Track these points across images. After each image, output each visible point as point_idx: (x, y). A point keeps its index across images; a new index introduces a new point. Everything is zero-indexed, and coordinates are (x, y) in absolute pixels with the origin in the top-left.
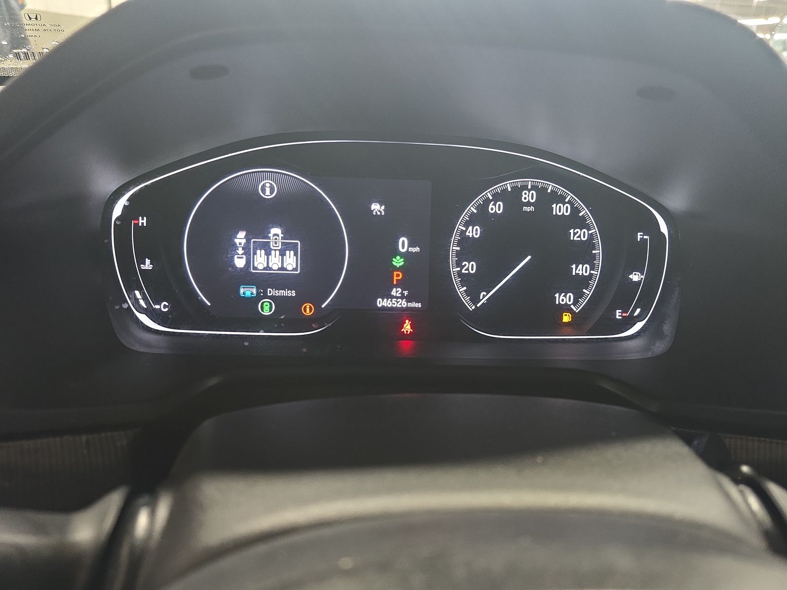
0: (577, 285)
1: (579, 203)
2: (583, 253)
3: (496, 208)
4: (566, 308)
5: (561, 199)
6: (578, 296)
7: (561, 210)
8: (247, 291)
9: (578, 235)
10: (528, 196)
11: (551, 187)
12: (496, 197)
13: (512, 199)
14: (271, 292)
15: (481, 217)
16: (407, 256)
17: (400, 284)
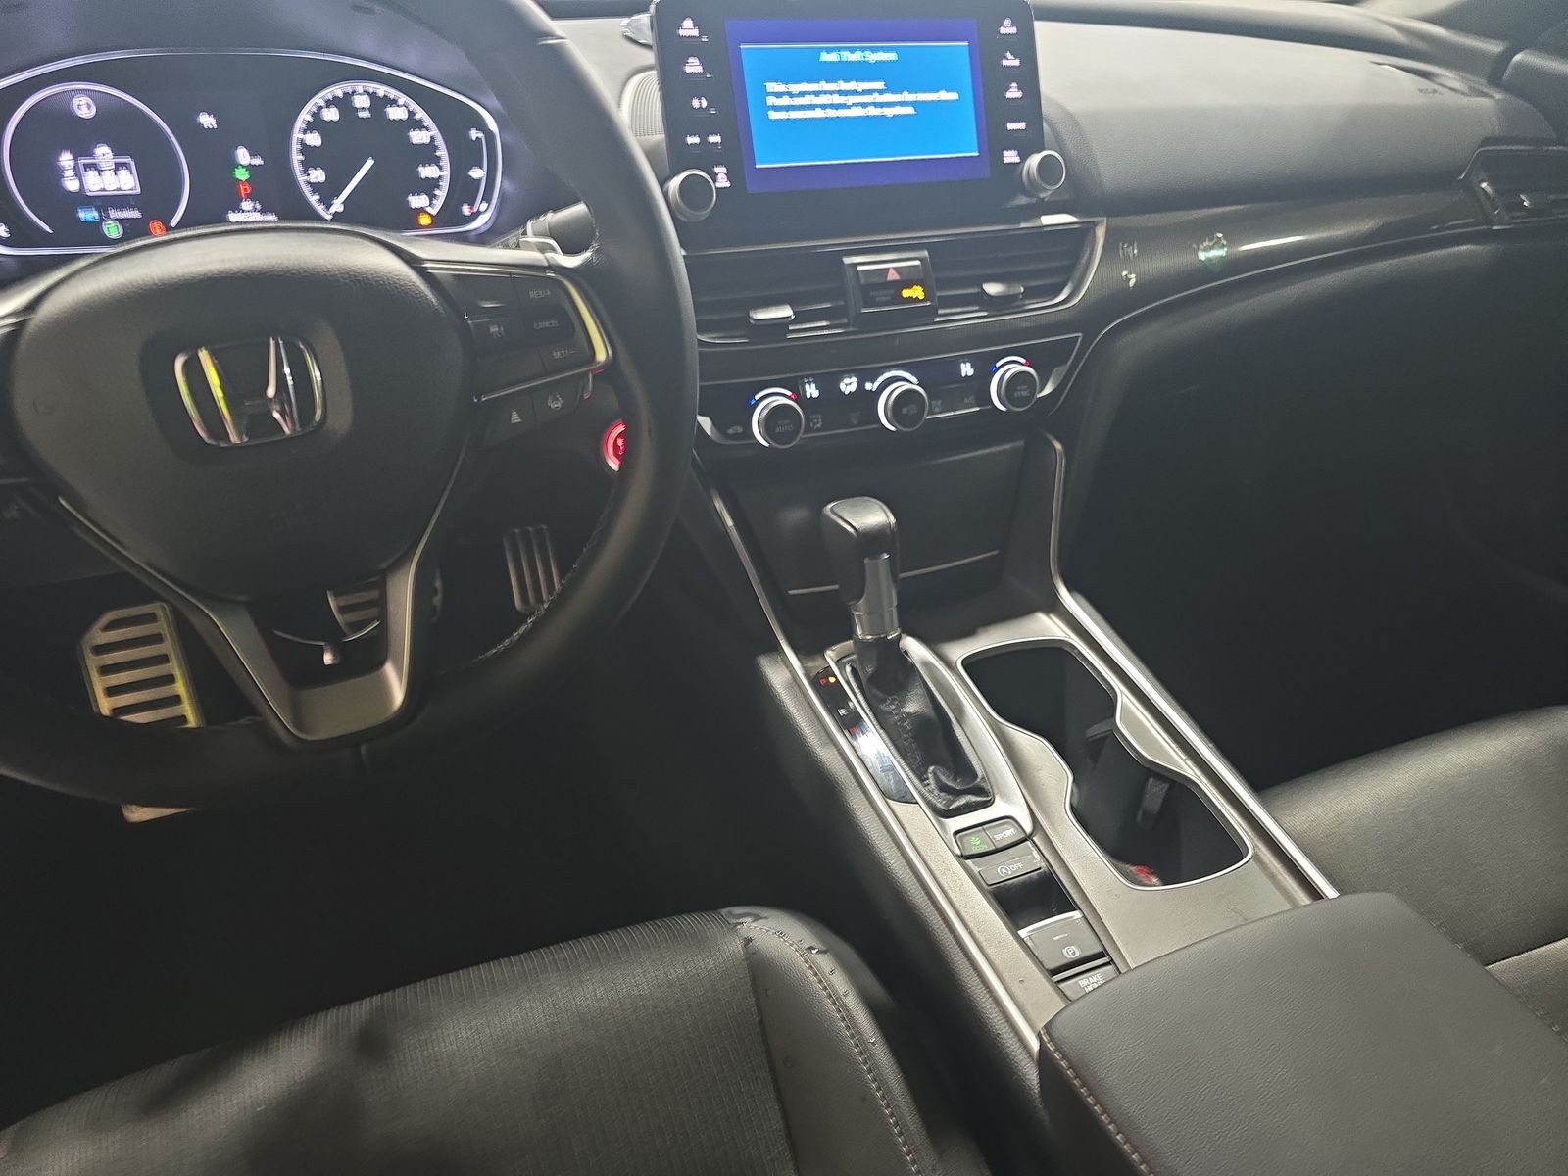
0: (429, 187)
1: (413, 106)
2: (428, 154)
3: (331, 114)
4: (422, 210)
5: (393, 102)
6: (432, 197)
7: (396, 113)
8: (88, 215)
9: (418, 137)
10: (361, 101)
11: (382, 90)
12: (329, 103)
13: (344, 103)
14: (113, 214)
15: (316, 124)
16: (250, 167)
17: (250, 197)
